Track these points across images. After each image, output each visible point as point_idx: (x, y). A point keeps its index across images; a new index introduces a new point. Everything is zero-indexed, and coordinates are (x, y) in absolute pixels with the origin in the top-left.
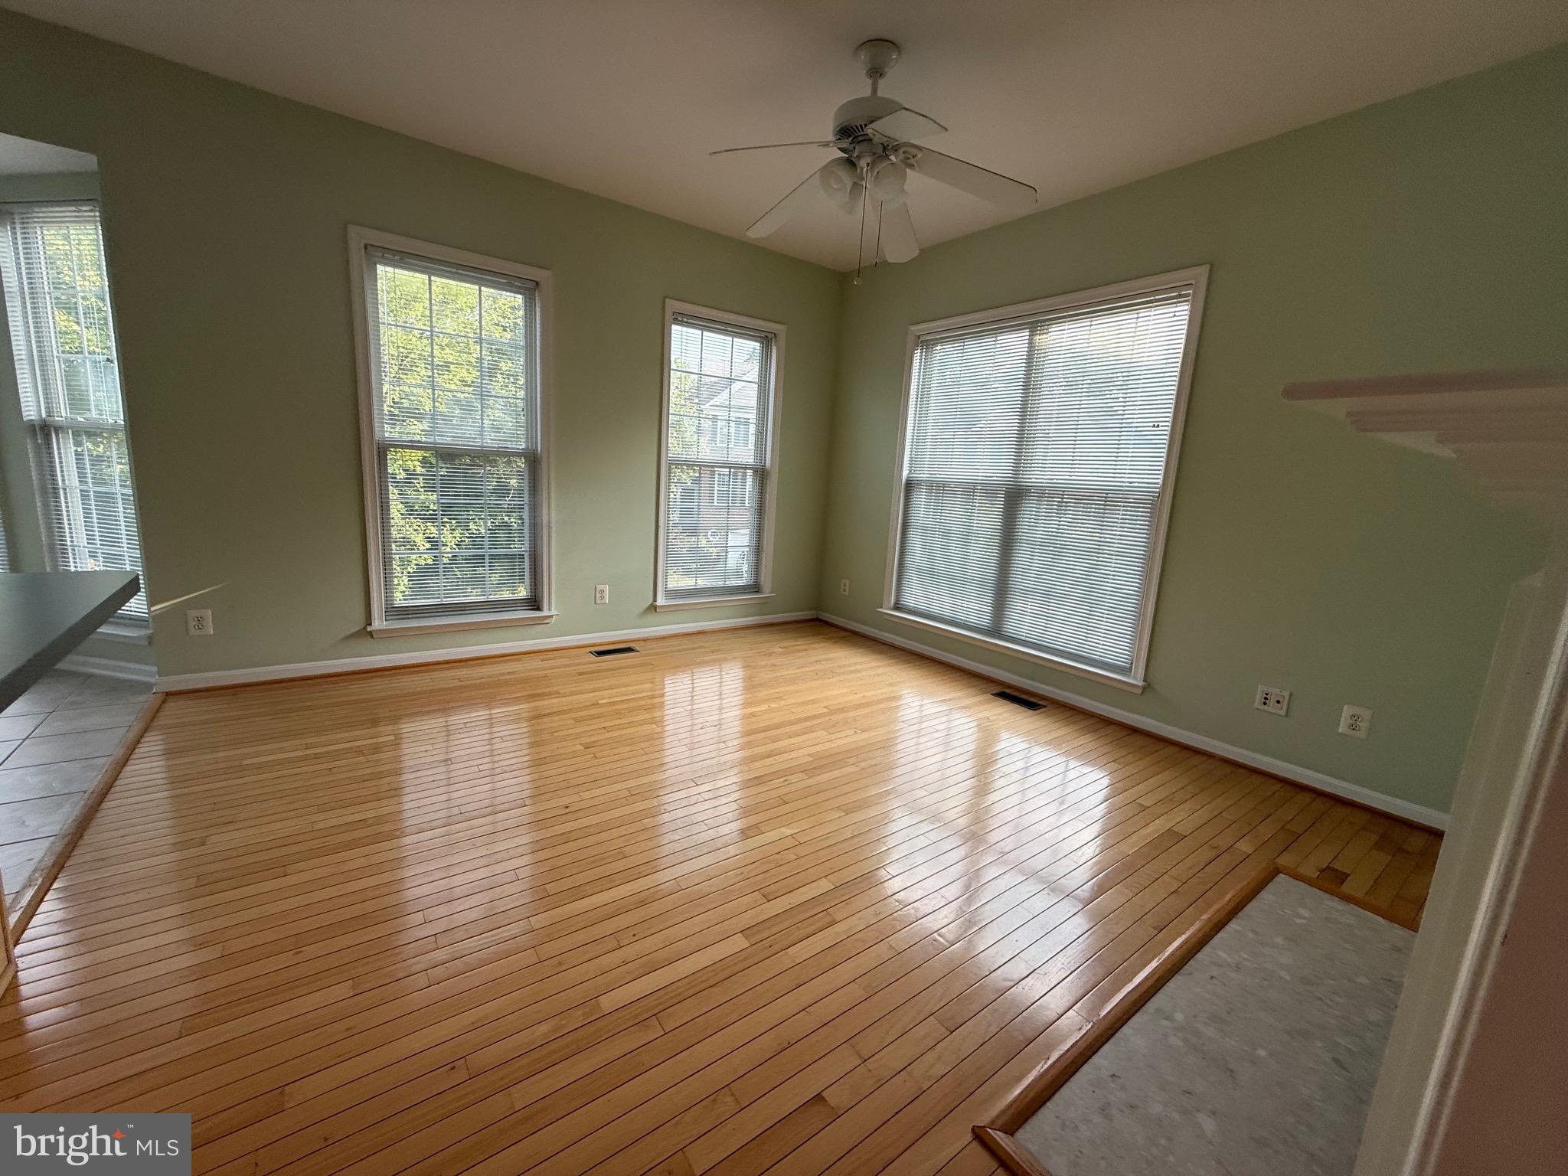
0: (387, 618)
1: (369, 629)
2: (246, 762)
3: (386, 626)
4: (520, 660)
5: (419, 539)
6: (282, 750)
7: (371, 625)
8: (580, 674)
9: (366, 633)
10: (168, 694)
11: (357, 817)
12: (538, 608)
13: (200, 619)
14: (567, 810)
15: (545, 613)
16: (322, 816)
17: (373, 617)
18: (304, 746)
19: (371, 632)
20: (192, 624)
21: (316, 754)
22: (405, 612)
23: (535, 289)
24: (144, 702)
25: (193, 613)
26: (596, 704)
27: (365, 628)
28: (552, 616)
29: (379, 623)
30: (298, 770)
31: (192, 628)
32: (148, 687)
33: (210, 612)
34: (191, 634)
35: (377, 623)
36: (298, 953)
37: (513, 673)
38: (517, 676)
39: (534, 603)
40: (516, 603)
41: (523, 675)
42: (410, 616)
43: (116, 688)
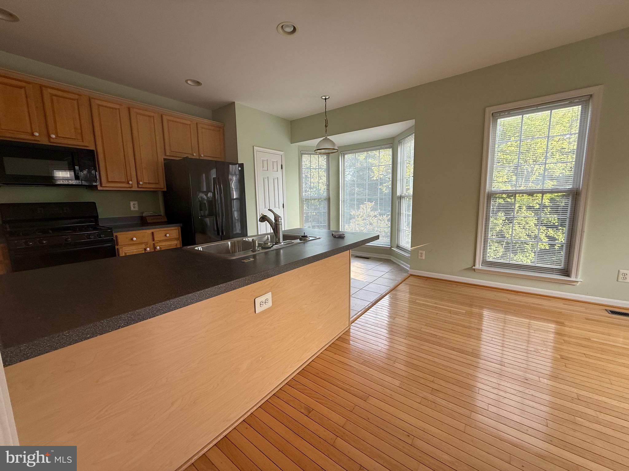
0: (482, 265)
1: (474, 268)
2: (417, 301)
3: (481, 268)
4: (549, 300)
5: (543, 236)
6: (428, 302)
7: (475, 266)
8: (587, 319)
9: (472, 269)
10: (411, 275)
11: (435, 333)
12: (568, 275)
13: (421, 254)
14: (526, 381)
15: (573, 278)
16: (426, 327)
17: (476, 264)
18: (434, 303)
19: (474, 269)
20: (419, 255)
21: (436, 307)
22: (492, 264)
23: (589, 100)
24: (405, 275)
25: (420, 251)
26: (589, 340)
27: (472, 267)
28: (577, 282)
29: (478, 266)
30: (427, 309)
31: (419, 256)
32: (407, 271)
33: (424, 252)
34: (419, 258)
35: (477, 266)
36: (394, 363)
37: (540, 305)
38: (543, 307)
39: (566, 272)
40: (553, 270)
41: (545, 307)
42: (492, 266)
43: (402, 270)
